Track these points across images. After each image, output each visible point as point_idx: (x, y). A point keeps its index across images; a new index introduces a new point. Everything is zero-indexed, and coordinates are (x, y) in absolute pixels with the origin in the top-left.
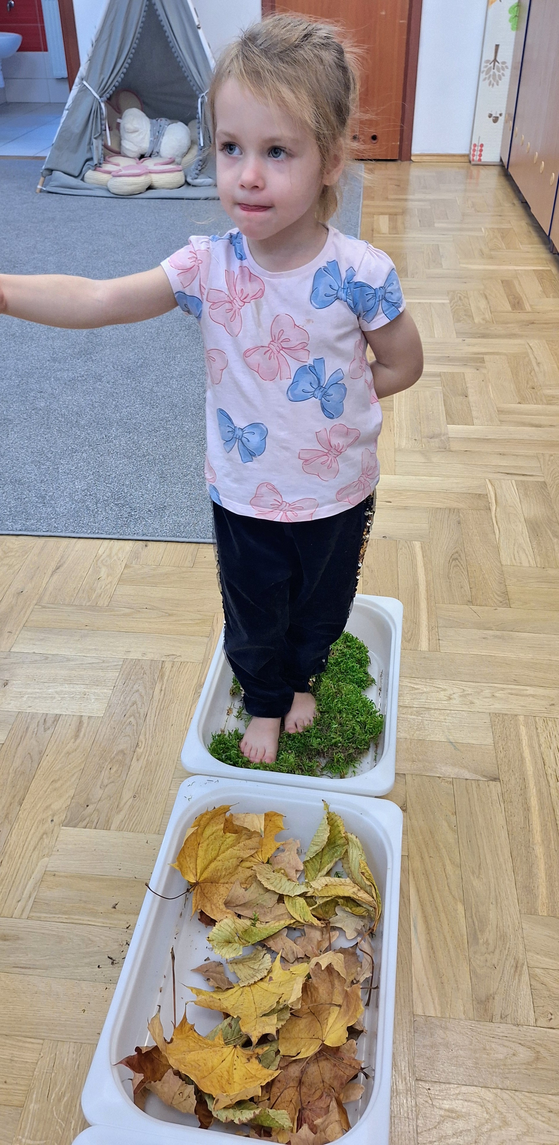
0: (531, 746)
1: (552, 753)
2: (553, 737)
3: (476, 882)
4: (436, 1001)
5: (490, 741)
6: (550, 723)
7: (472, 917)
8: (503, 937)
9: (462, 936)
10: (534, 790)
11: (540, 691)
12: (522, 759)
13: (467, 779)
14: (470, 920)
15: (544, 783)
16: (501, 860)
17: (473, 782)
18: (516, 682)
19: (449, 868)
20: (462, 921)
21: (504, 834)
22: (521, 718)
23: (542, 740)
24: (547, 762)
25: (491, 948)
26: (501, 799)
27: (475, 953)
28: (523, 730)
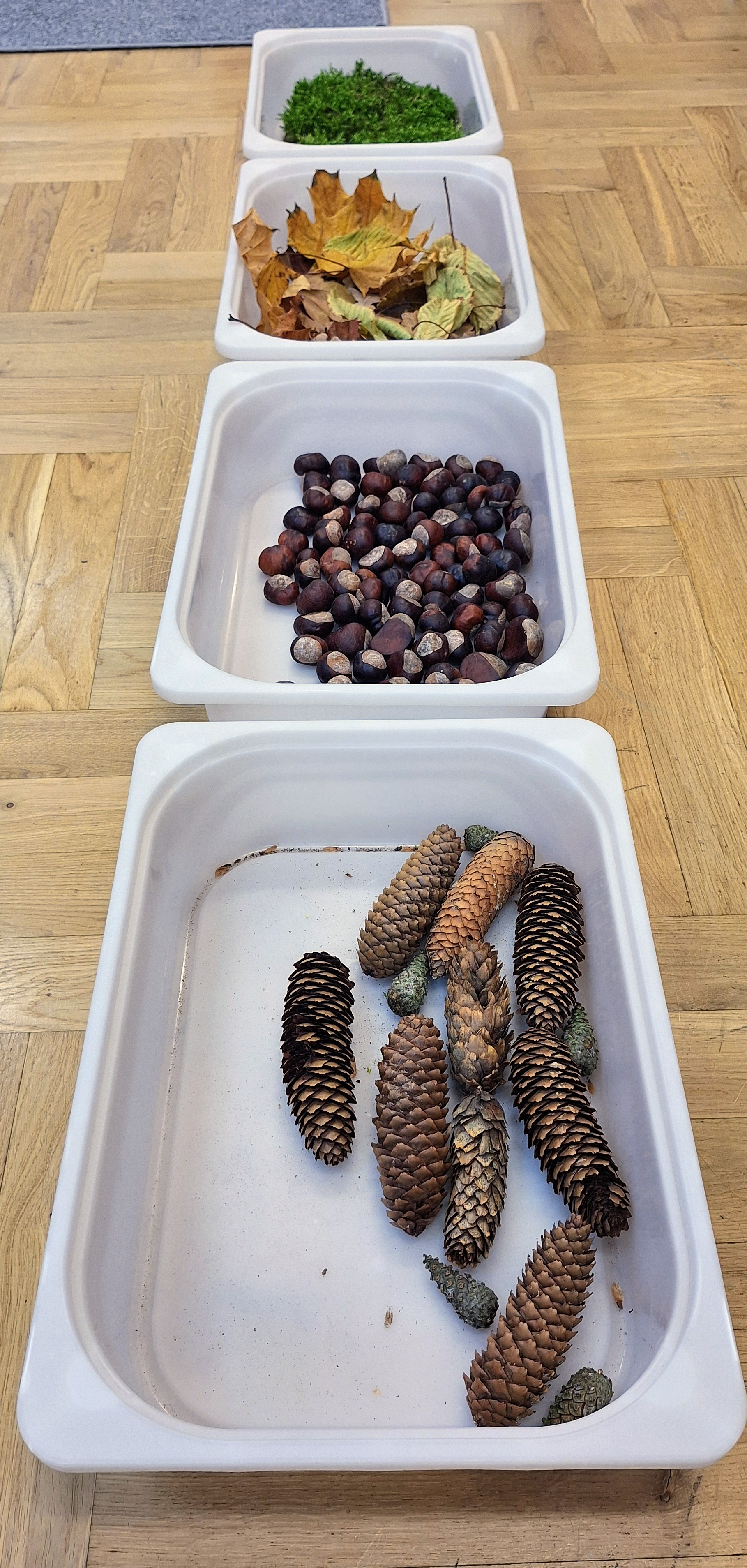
0: (650, 166)
1: (675, 171)
2: (675, 159)
3: (597, 253)
4: (564, 322)
5: (601, 164)
6: (670, 150)
7: (595, 273)
8: (630, 282)
9: (586, 284)
10: (657, 193)
11: (656, 129)
12: (641, 175)
13: (579, 192)
14: (594, 275)
15: (667, 189)
16: (624, 237)
17: (586, 194)
18: (628, 124)
19: (566, 246)
20: (587, 278)
21: (625, 223)
22: (637, 149)
23: (662, 161)
24: (668, 173)
25: (619, 289)
26: (619, 201)
27: (602, 293)
28: (640, 156)
